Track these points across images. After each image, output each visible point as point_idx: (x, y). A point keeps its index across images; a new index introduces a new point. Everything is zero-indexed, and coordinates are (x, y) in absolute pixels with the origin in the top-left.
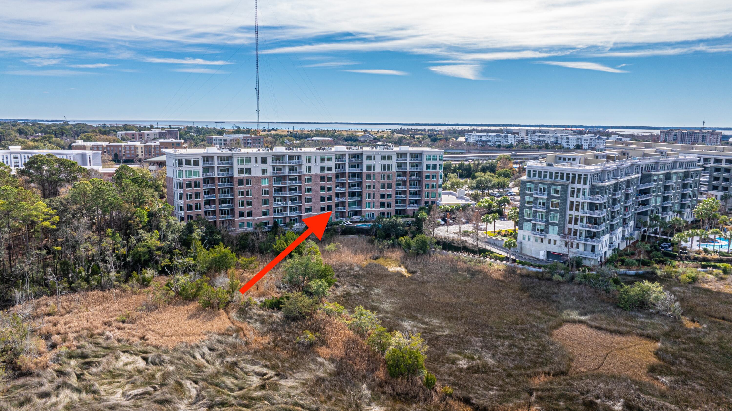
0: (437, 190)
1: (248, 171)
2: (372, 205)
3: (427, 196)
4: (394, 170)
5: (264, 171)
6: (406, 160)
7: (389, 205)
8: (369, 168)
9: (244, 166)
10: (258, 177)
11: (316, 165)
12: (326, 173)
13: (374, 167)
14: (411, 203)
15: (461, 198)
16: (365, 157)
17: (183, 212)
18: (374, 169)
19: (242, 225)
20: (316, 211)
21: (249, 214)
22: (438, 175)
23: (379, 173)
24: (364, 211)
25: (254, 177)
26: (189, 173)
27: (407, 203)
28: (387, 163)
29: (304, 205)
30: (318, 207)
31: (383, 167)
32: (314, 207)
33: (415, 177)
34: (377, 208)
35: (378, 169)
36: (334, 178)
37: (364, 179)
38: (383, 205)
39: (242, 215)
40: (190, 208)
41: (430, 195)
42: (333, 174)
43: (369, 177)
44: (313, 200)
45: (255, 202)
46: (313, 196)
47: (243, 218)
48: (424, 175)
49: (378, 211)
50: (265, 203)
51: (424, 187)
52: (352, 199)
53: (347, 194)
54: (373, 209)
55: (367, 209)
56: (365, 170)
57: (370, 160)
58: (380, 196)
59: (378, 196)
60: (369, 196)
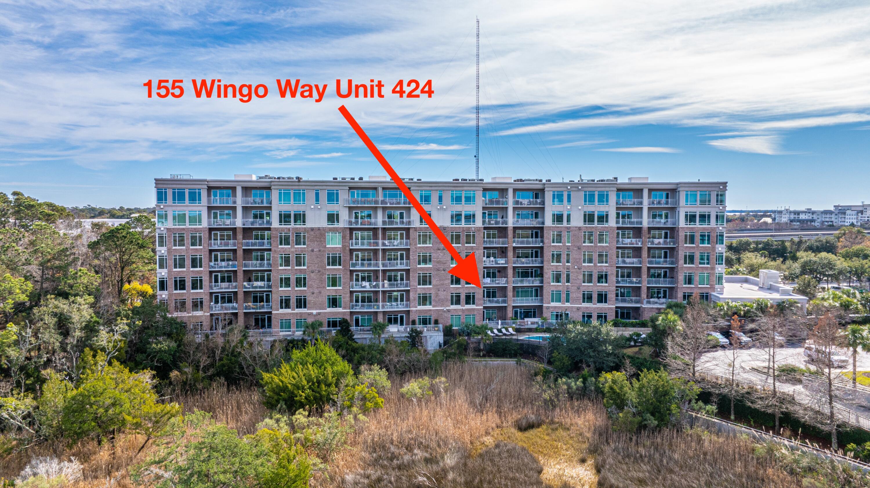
0: (713, 269)
1: (300, 217)
2: (564, 296)
3: (689, 280)
4: (612, 223)
5: (332, 218)
6: (641, 203)
7: (602, 298)
8: (559, 218)
9: (292, 207)
10: (319, 229)
11: (442, 208)
12: (463, 224)
13: (569, 216)
14: (653, 293)
15: (771, 289)
16: (548, 196)
17: (166, 292)
18: (568, 220)
19: (286, 324)
20: (441, 302)
21: (301, 303)
22: (713, 235)
23: (580, 228)
24: (548, 308)
25: (312, 229)
26: (181, 218)
27: (644, 294)
28: (597, 208)
29: (415, 290)
30: (446, 295)
31: (589, 218)
32: (437, 295)
33: (662, 240)
34: (576, 301)
35: (577, 221)
36: (479, 237)
37: (546, 241)
38: (588, 298)
39: (286, 303)
40: (181, 284)
41: (696, 279)
42: (478, 229)
43: (559, 238)
44: (434, 281)
45: (312, 279)
46: (433, 273)
47: (289, 311)
48: (682, 235)
49: (578, 309)
50: (334, 282)
51: (681, 262)
52: (522, 281)
53: (510, 272)
54: (567, 305)
55: (553, 304)
56: (548, 222)
57: (561, 201)
58: (581, 277)
59: (577, 277)
60: (557, 278)
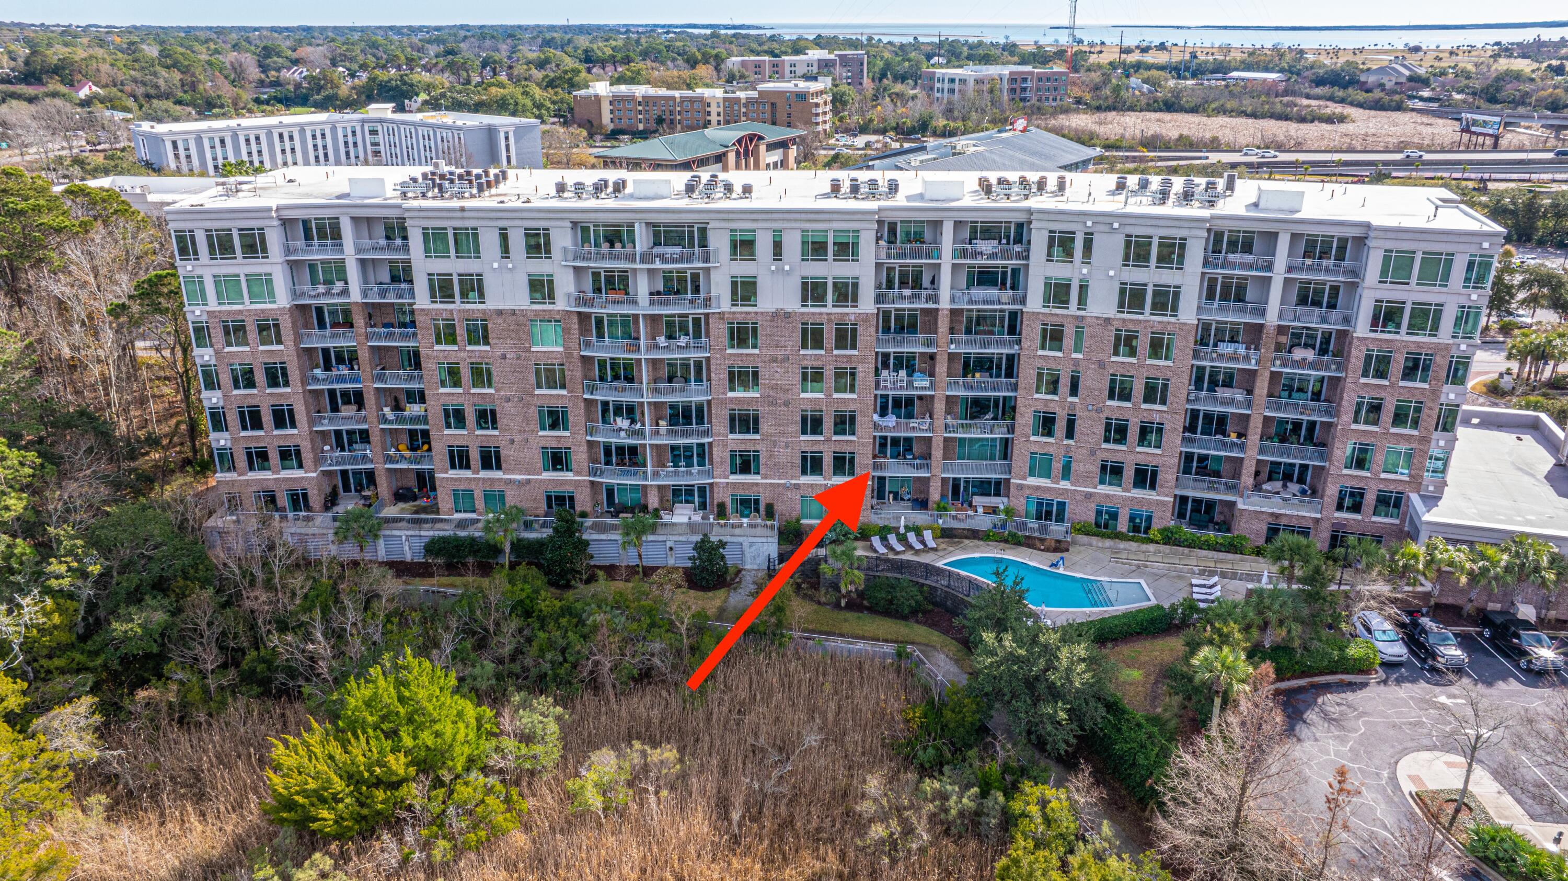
0: (1425, 440)
1: (472, 287)
2: (1057, 466)
3: (1360, 462)
4: (1189, 312)
5: (540, 289)
6: (1269, 267)
7: (1146, 478)
8: (1059, 294)
9: (453, 266)
10: (513, 312)
11: (780, 270)
12: (830, 308)
13: (1083, 288)
16: (1038, 241)
17: (226, 435)
18: (1082, 302)
19: (464, 499)
20: (780, 469)
21: (491, 459)
22: (1441, 363)
23: (1107, 321)
24: (1021, 487)
25: (500, 313)
26: (233, 288)
27: (1247, 479)
28: (1151, 276)
29: (725, 442)
30: (790, 456)
31: (1132, 297)
32: (771, 455)
33: (1310, 355)
34: (1084, 479)
35: (1103, 304)
36: (868, 336)
37: (1026, 344)
38: (1112, 472)
39: (459, 459)
40: (252, 419)
41: (1378, 459)
42: (865, 318)
43: (1053, 337)
44: (764, 427)
45: (507, 413)
46: (763, 410)
47: (467, 474)
48: (1357, 356)
49: (1088, 496)
50: (553, 421)
51: (1346, 417)
52: (966, 427)
53: (939, 407)
54: (1065, 485)
55: (1032, 481)
56: (1035, 303)
57: (1069, 253)
58: (1100, 430)
59: (1091, 429)
60: (1047, 424)
